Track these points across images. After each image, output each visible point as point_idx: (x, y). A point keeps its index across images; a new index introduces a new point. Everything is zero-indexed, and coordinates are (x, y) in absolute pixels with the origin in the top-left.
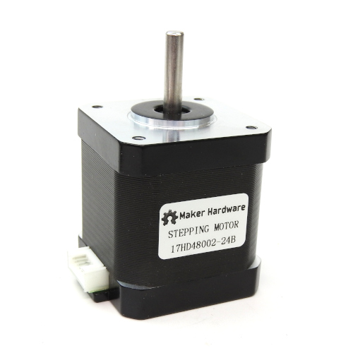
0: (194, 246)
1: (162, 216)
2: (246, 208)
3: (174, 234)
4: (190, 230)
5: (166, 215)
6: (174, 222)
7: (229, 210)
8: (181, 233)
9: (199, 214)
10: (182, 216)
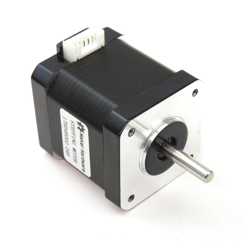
0: (66, 130)
1: (82, 124)
2: (83, 172)
3: (72, 124)
4: (74, 134)
5: (82, 126)
6: (79, 128)
7: (83, 162)
8: (73, 128)
9: (82, 144)
10: (82, 135)
